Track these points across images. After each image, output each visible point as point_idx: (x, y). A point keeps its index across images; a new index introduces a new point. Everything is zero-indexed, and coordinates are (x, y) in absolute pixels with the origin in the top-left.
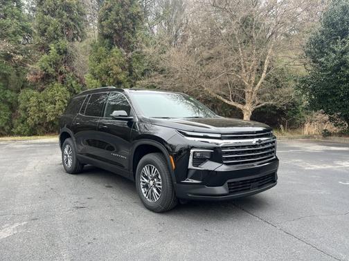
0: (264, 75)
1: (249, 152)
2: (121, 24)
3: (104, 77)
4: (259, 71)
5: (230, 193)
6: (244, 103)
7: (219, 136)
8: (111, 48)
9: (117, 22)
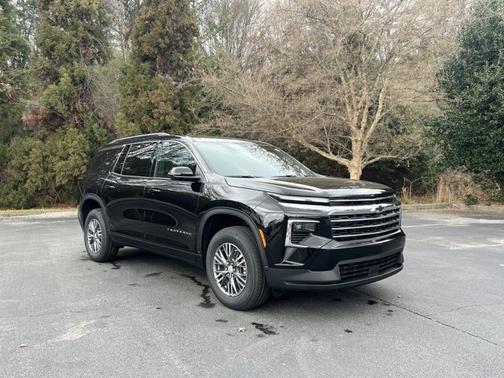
0: (378, 116)
1: (366, 223)
2: (167, 41)
3: (145, 118)
4: (372, 111)
5: (343, 280)
6: (350, 157)
7: (326, 201)
8: (153, 75)
9: (162, 38)
